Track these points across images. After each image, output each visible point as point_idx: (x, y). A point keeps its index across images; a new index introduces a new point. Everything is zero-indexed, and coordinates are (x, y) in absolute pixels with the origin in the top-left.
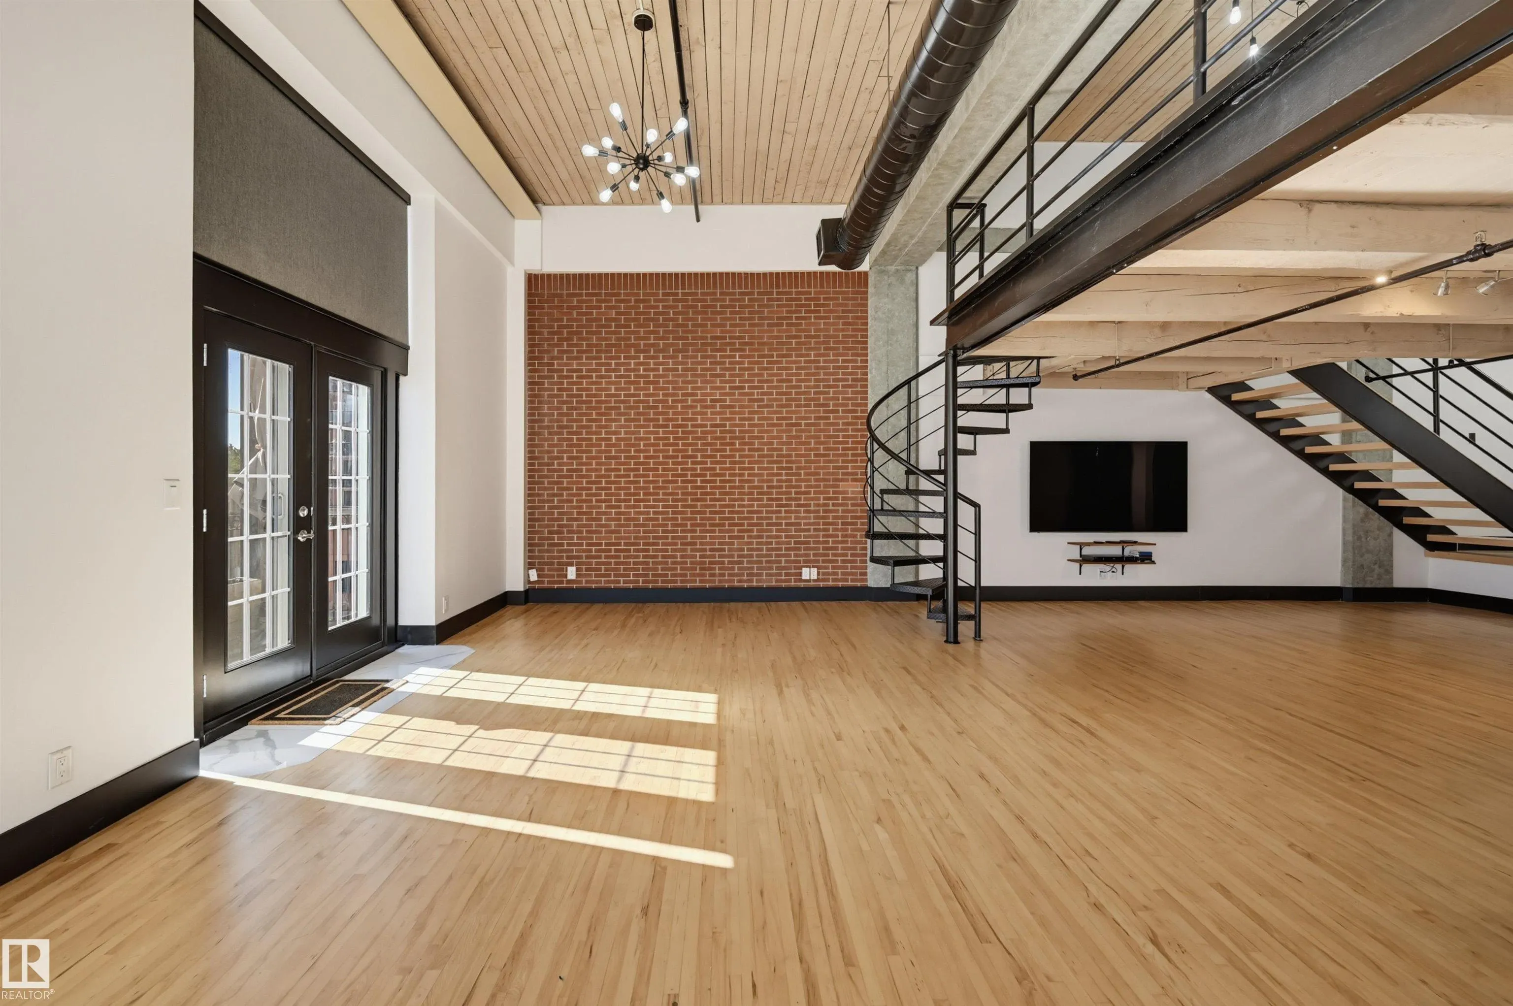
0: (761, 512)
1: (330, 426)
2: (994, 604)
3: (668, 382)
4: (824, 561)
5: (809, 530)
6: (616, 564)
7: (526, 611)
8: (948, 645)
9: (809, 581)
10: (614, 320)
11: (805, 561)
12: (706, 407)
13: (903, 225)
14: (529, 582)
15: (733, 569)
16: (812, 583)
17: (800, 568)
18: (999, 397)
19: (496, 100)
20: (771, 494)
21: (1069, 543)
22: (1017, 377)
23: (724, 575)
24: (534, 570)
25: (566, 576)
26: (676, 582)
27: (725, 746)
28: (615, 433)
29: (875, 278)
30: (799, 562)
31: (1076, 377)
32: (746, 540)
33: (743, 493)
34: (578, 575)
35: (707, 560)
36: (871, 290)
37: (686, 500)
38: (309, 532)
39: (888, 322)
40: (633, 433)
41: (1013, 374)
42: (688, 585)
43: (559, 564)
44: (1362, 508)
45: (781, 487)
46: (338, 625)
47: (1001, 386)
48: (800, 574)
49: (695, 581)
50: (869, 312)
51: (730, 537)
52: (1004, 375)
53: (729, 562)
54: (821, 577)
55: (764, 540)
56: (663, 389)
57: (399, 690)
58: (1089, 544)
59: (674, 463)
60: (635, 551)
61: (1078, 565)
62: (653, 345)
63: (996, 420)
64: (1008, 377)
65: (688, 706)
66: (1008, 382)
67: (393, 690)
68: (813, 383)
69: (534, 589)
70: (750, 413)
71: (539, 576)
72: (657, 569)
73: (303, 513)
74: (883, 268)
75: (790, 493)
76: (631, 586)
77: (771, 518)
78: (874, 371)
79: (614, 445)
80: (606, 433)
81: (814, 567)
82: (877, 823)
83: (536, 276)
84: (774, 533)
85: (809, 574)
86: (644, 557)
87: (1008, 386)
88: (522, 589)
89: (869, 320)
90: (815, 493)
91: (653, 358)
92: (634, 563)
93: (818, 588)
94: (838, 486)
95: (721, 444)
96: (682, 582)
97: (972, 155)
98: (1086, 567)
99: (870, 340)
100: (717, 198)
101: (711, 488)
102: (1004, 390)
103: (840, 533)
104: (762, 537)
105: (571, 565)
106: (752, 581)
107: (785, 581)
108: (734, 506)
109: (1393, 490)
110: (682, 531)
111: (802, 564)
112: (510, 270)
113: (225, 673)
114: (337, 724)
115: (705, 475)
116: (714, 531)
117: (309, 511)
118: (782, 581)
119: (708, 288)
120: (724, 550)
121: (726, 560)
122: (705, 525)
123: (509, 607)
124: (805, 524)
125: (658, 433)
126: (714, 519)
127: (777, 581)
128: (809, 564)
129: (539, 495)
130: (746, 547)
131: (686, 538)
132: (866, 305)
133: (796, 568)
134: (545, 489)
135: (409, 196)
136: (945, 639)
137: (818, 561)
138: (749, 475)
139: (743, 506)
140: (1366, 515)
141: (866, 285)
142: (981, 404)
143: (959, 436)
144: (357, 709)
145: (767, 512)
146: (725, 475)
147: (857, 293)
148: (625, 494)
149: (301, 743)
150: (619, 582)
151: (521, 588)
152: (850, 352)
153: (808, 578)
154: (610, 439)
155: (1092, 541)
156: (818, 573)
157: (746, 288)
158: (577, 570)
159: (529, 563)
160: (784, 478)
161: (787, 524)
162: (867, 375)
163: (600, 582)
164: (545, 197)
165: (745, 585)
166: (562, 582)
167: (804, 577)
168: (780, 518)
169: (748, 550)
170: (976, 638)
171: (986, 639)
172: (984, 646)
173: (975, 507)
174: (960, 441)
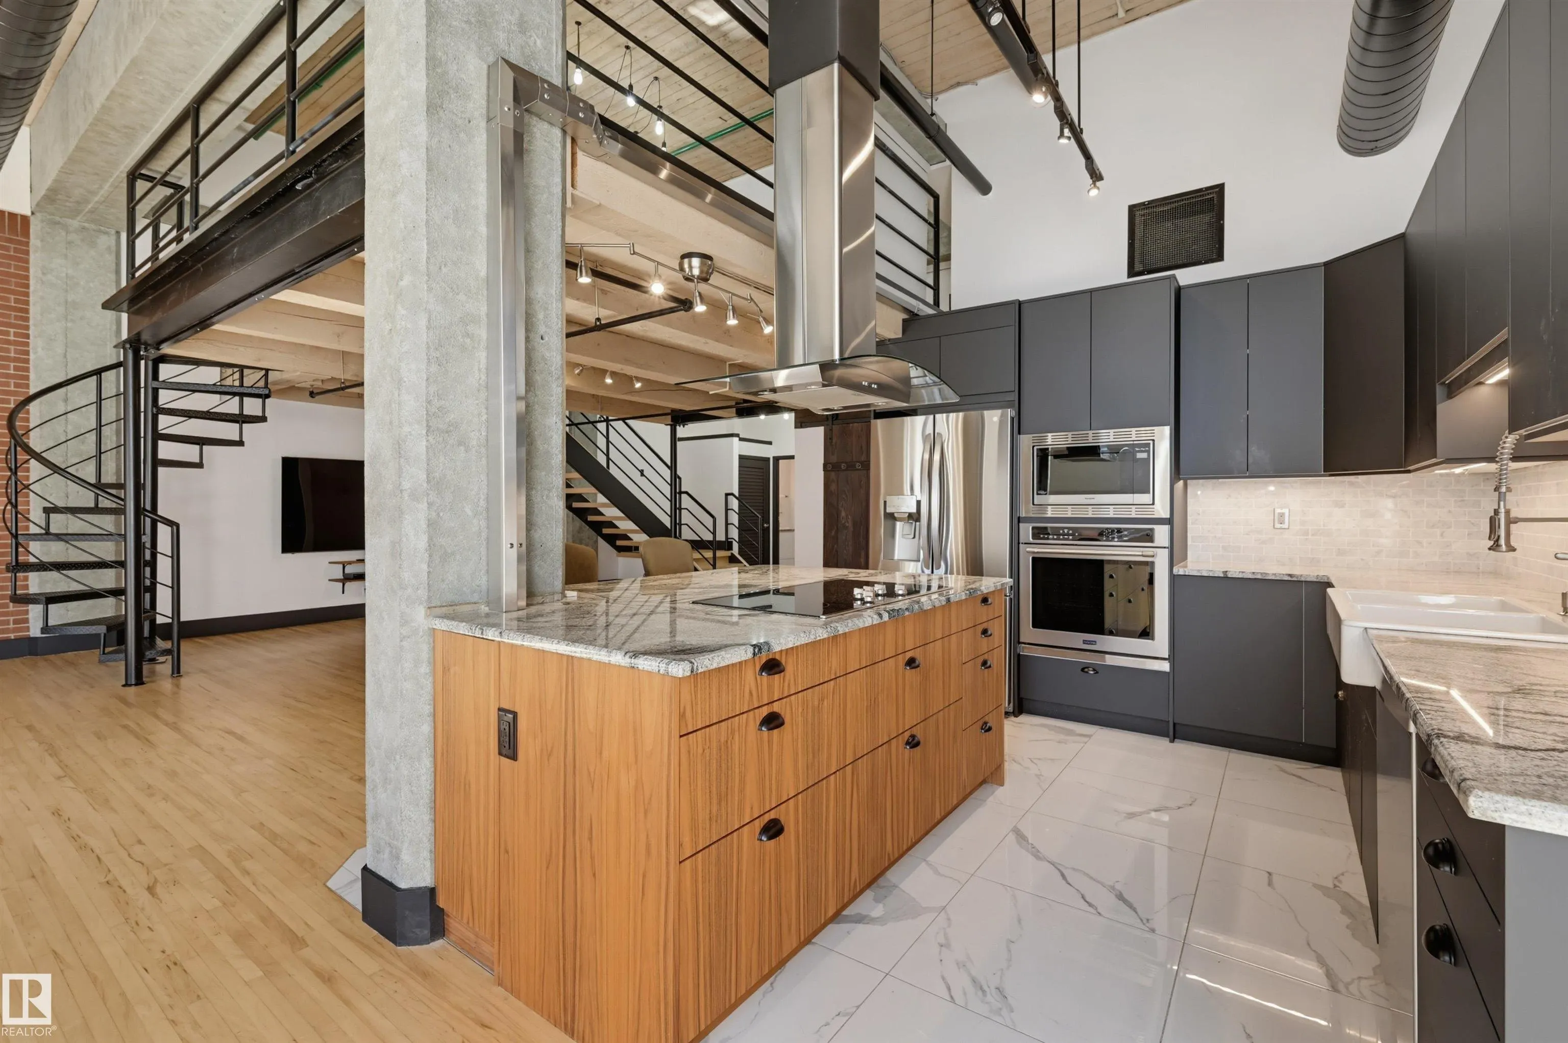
8: (127, 688)
18: (231, 406)
21: (330, 563)
22: (252, 387)
29: (41, 226)
31: (312, 394)
36: (33, 241)
39: (67, 291)
41: (247, 383)
44: (578, 522)
47: (234, 394)
50: (31, 272)
52: (237, 383)
58: (350, 563)
61: (341, 584)
63: (229, 431)
64: (242, 385)
66: (241, 390)
74: (56, 218)
78: (40, 349)
87: (242, 395)
89: (31, 284)
97: (146, 129)
98: (348, 584)
99: (33, 309)
102: (237, 398)
109: (596, 509)
132: (28, 262)
136: (124, 683)
140: (581, 528)
141: (26, 232)
142: (208, 412)
143: (161, 443)
155: (355, 559)
162: (28, 355)
170: (173, 673)
171: (188, 673)
172: (184, 681)
173: (172, 527)
174: (166, 450)
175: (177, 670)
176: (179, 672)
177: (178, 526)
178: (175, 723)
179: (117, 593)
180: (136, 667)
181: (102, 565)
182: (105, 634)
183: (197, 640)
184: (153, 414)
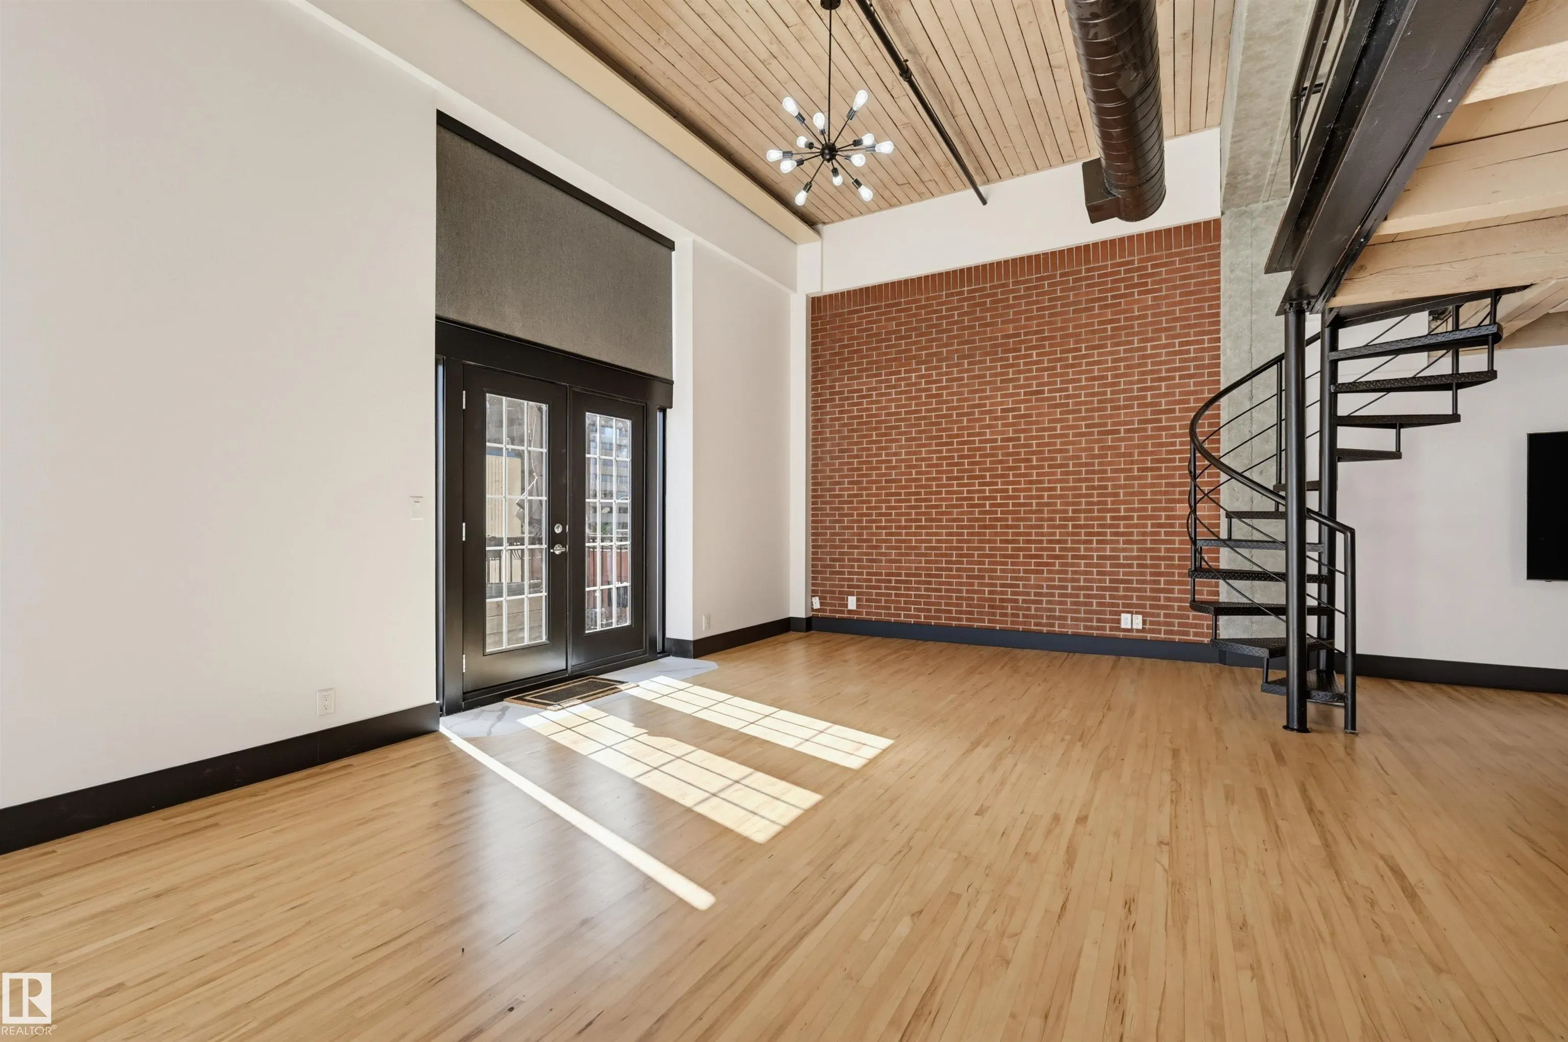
0: (1066, 542)
1: (587, 456)
2: (1463, 690)
3: (952, 394)
4: (1152, 607)
5: (1131, 566)
6: (897, 595)
7: (806, 637)
9: (1131, 630)
10: (894, 332)
11: (1124, 605)
12: (996, 418)
13: (1239, 141)
14: (813, 610)
15: (1029, 609)
16: (1135, 634)
17: (1119, 613)
19: (736, 131)
20: (1079, 519)
22: (1472, 330)
23: (1017, 616)
24: (817, 598)
25: (846, 606)
26: (960, 619)
27: (839, 793)
28: (895, 454)
29: (1231, 224)
30: (1117, 605)
32: (1045, 575)
33: (1042, 519)
34: (858, 606)
35: (998, 597)
36: (1225, 241)
37: (973, 527)
38: (564, 546)
39: (1252, 282)
40: (915, 453)
42: (976, 625)
43: (840, 592)
45: (1092, 511)
46: (598, 630)
47: (1446, 346)
48: (1119, 621)
49: (983, 621)
50: (1222, 272)
51: (1025, 571)
53: (1024, 601)
54: (1147, 627)
55: (1070, 576)
56: (947, 402)
57: (627, 691)
59: (959, 485)
60: (916, 582)
62: (935, 354)
64: (1457, 330)
65: (849, 747)
66: (1456, 339)
67: (621, 691)
68: (1136, 378)
69: (817, 617)
70: (1050, 421)
71: (821, 604)
72: (940, 604)
73: (558, 530)
74: (1243, 208)
75: (1104, 518)
76: (912, 621)
77: (1054, 549)
78: (1228, 351)
79: (894, 468)
80: (887, 455)
81: (1137, 613)
82: (913, 915)
83: (819, 299)
84: (1082, 569)
85: (1131, 622)
86: (926, 590)
87: (1457, 346)
88: (804, 616)
89: (1222, 285)
90: (1139, 518)
91: (936, 368)
92: (916, 596)
93: (1144, 641)
94: (1173, 509)
95: (1014, 461)
96: (968, 620)
99: (1223, 311)
100: (1004, 172)
101: (1002, 512)
102: (1450, 352)
103: (1176, 571)
104: (1066, 572)
105: (852, 594)
106: (1053, 625)
107: (1098, 628)
108: (1030, 534)
110: (968, 563)
111: (1121, 609)
112: (793, 296)
113: (484, 655)
114: (555, 711)
115: (995, 498)
116: (1006, 564)
117: (564, 529)
118: (1091, 628)
119: (999, 279)
120: (1017, 586)
121: (1020, 598)
122: (994, 556)
123: (791, 632)
124: (1125, 558)
125: (941, 452)
126: (1006, 549)
127: (1086, 627)
128: (1130, 609)
129: (822, 521)
130: (1045, 584)
131: (973, 570)
132: (1218, 264)
133: (1111, 613)
134: (827, 515)
135: (673, 243)
136: (1285, 723)
137: (1144, 606)
138: (1050, 497)
139: (1042, 534)
141: (1218, 237)
142: (1413, 378)
143: (1341, 430)
144: (580, 701)
145: (1073, 542)
146: (1018, 498)
147: (1205, 249)
148: (906, 521)
149: (519, 721)
150: (899, 616)
151: (802, 615)
152: (1192, 331)
153: (1129, 627)
154: (890, 461)
156: (1144, 622)
157: (1046, 270)
158: (858, 600)
159: (813, 591)
160: (1095, 499)
161: (1099, 558)
162: (1219, 359)
163: (880, 614)
164: (820, 216)
165: (1045, 629)
166: (842, 612)
167: (1123, 626)
168: (1091, 550)
169: (1048, 587)
170: (1346, 727)
171: (1366, 732)
172: (1360, 743)
173: (1345, 533)
174: (1348, 438)
175: (1351, 723)
176: (1354, 728)
177: (1352, 532)
178: (1321, 813)
179: (1279, 611)
180: (1299, 709)
181: (1264, 576)
182: (1268, 659)
183: (1395, 683)
184: (1331, 394)
